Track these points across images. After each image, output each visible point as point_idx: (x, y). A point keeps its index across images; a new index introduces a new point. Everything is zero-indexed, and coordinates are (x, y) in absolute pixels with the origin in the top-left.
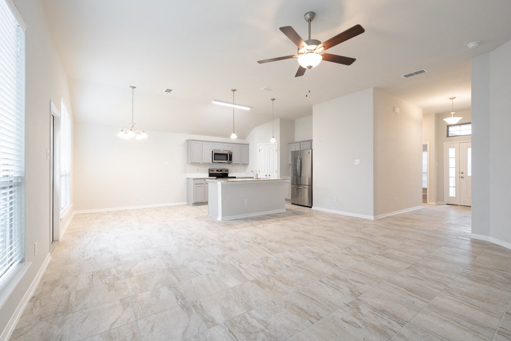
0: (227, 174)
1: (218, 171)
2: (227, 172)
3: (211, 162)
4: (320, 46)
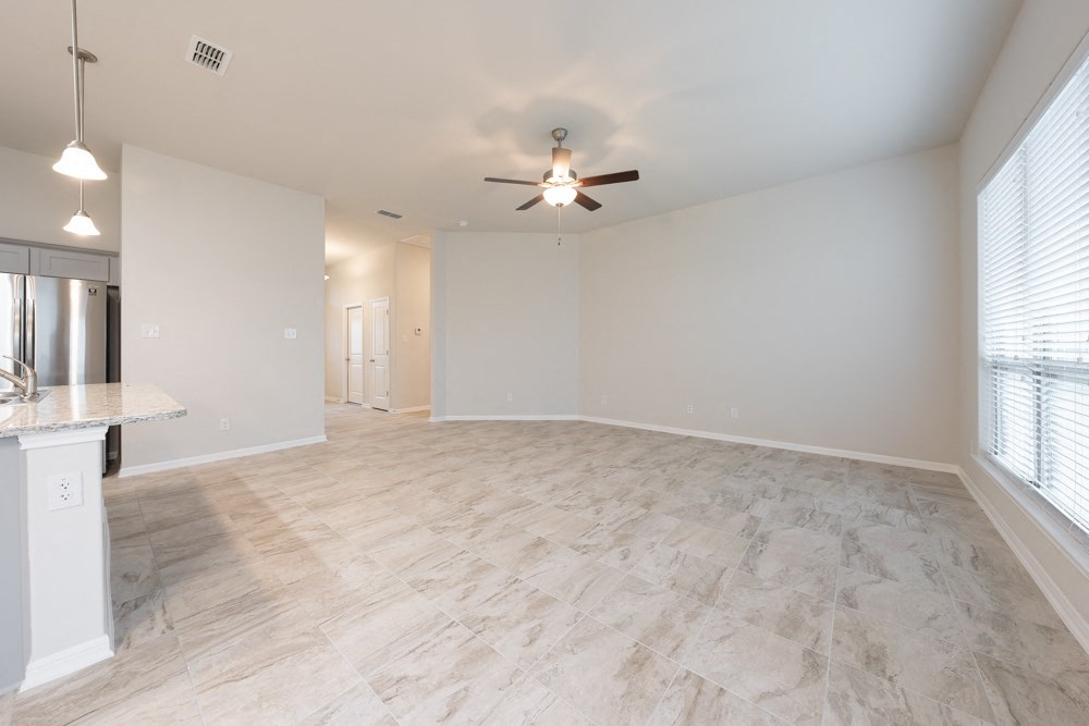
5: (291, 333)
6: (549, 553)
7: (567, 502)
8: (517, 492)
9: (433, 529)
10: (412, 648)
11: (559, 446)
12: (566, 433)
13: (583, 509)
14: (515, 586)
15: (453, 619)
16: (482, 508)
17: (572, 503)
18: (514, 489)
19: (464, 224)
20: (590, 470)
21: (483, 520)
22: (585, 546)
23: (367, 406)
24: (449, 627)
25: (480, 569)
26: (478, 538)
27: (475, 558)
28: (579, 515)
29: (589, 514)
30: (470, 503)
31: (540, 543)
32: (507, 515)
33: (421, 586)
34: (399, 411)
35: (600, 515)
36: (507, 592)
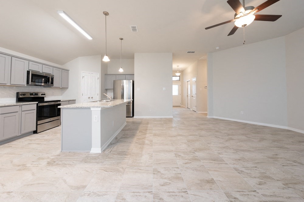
0: (43, 98)
1: (31, 94)
2: (43, 96)
3: (25, 83)
4: (254, 10)
5: (164, 89)
6: (211, 189)
7: (243, 169)
8: (219, 153)
9: (175, 155)
10: (135, 191)
11: (262, 140)
12: (272, 134)
13: (251, 177)
14: (183, 194)
15: (153, 191)
16: (199, 154)
17: (247, 171)
18: (219, 152)
19: (217, 48)
20: (275, 158)
21: (196, 159)
22: (235, 198)
23: (191, 109)
24: (149, 192)
25: (178, 178)
26: (187, 165)
27: (179, 172)
28: (245, 179)
29: (252, 182)
30: (196, 151)
31: (211, 182)
32: (206, 161)
33: (156, 172)
34: (200, 112)
35: (260, 186)
36: (178, 194)
